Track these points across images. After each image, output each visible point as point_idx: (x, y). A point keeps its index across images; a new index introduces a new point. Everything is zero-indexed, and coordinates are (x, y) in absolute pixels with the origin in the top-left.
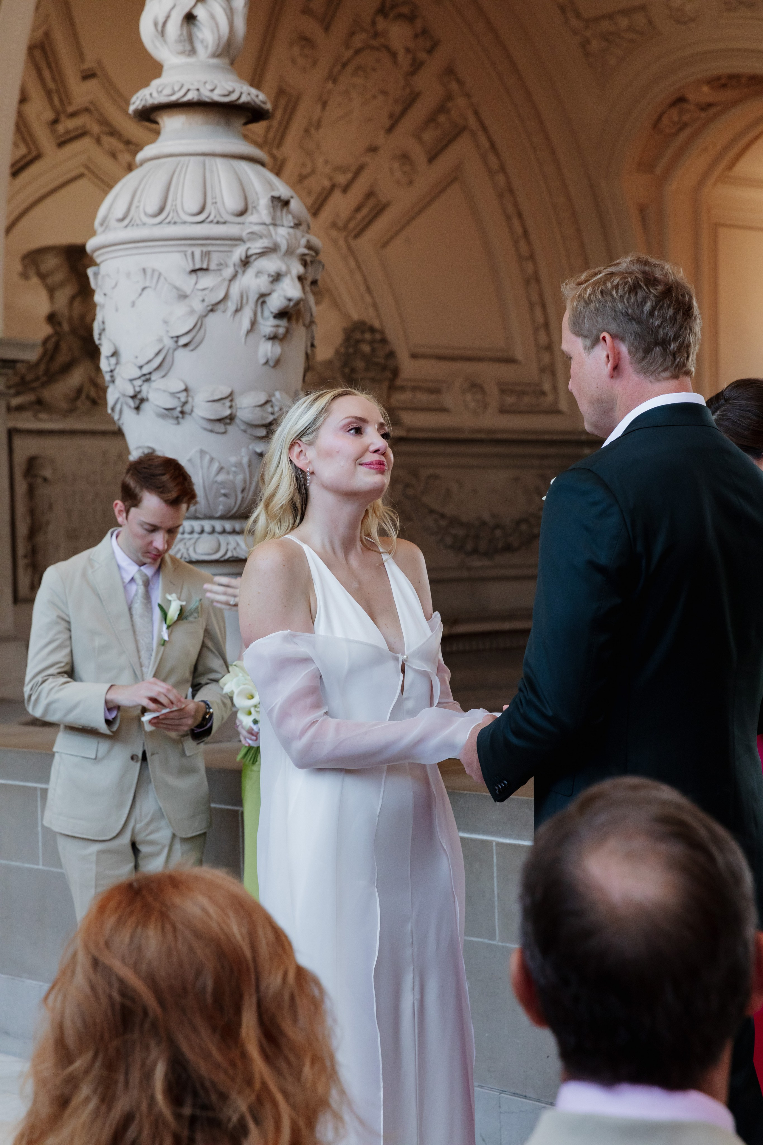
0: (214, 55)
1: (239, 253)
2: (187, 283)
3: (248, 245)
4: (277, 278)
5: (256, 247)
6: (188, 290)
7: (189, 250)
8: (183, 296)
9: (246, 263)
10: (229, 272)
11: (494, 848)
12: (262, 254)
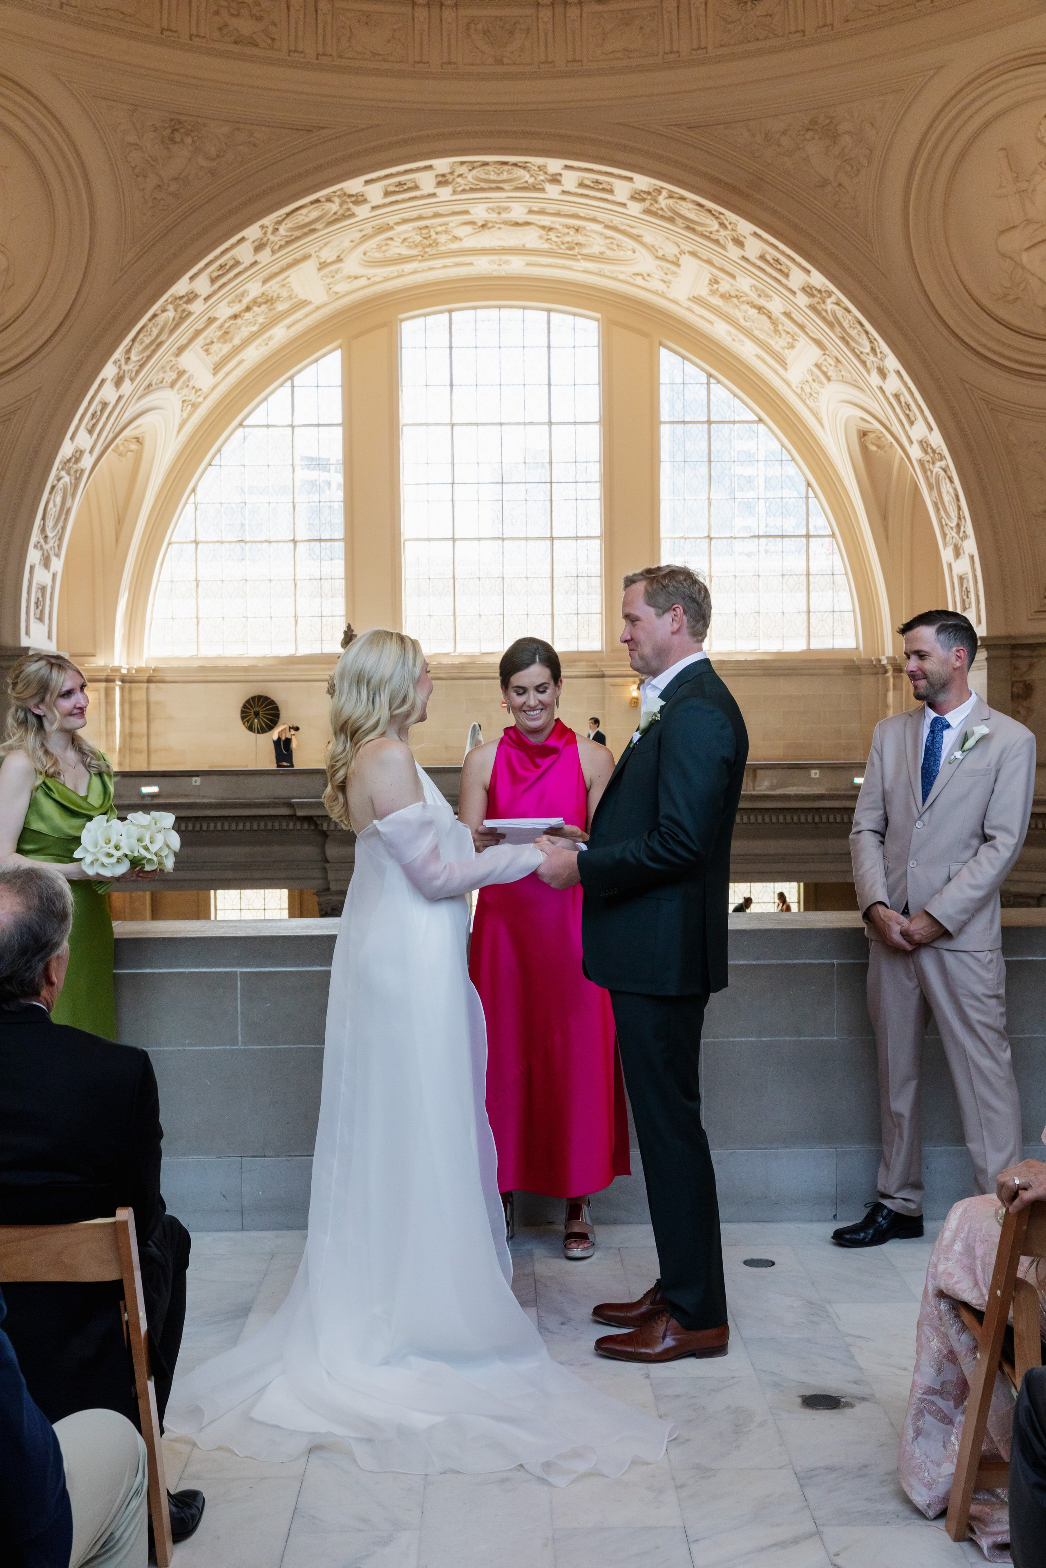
11: (238, 976)
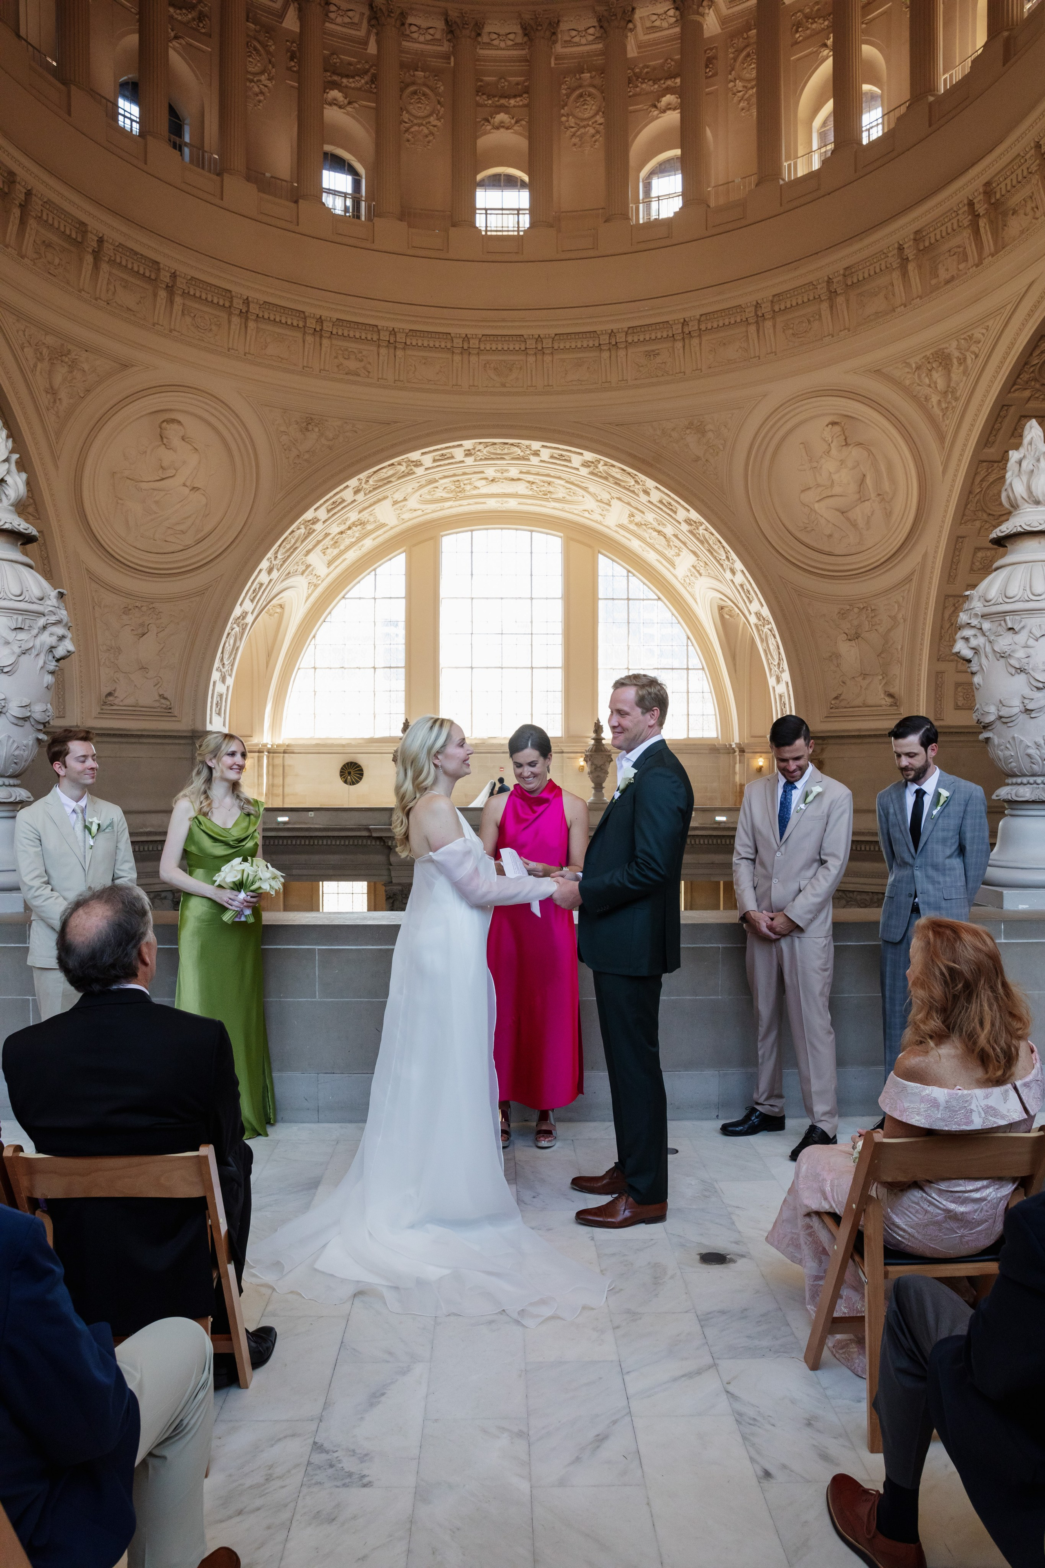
0: (12, 505)
1: (42, 621)
2: (11, 636)
3: (47, 617)
4: (62, 638)
5: (53, 619)
6: (10, 639)
7: (15, 617)
8: (7, 643)
9: (44, 628)
10: (35, 632)
12: (53, 624)
